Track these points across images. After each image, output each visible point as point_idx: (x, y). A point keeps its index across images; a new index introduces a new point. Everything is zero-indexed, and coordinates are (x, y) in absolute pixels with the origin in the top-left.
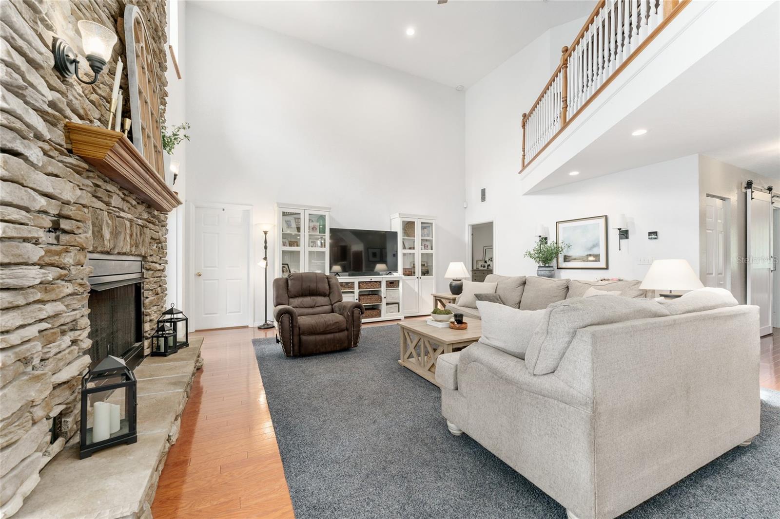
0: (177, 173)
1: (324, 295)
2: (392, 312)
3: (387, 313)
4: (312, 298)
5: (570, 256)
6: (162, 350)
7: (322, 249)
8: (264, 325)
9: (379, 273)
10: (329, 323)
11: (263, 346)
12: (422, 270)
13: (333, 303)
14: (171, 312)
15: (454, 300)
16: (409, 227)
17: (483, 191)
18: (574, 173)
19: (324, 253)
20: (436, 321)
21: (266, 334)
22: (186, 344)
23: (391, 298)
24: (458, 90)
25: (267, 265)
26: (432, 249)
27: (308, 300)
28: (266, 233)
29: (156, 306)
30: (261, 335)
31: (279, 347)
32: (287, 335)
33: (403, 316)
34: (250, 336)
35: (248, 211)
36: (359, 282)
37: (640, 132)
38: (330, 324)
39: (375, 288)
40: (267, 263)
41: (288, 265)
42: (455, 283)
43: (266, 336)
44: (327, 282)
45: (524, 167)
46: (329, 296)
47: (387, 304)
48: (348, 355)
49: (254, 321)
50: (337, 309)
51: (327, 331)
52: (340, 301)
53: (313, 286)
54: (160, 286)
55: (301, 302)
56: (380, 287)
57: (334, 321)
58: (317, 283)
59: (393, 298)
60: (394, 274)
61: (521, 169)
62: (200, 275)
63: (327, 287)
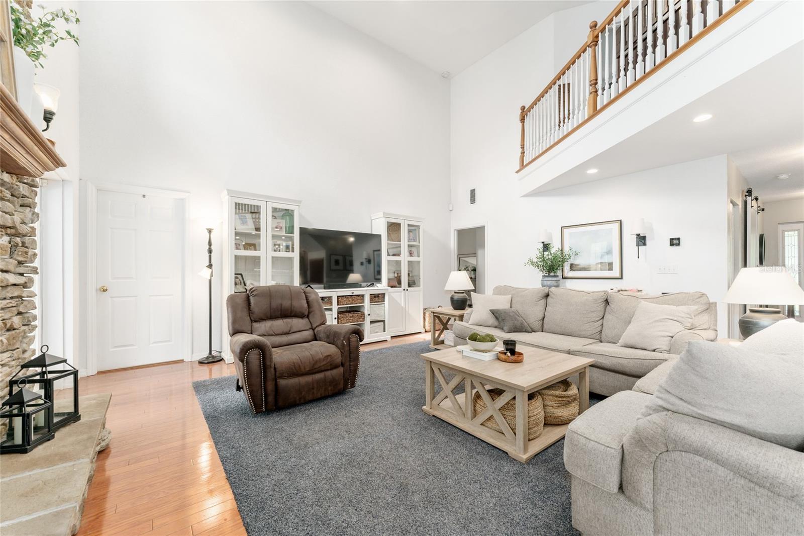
0: (54, 110)
1: (301, 316)
2: (377, 332)
3: (371, 334)
4: (285, 320)
5: (577, 265)
6: (18, 439)
7: (289, 254)
8: (207, 358)
9: (361, 285)
10: (317, 358)
11: (211, 395)
12: (408, 280)
13: (314, 326)
14: (40, 362)
15: (461, 318)
16: (393, 228)
17: (473, 193)
18: (592, 171)
19: (291, 259)
20: (476, 350)
21: (211, 371)
22: (74, 417)
23: (375, 316)
24: (444, 77)
25: (211, 276)
26: (419, 256)
27: (279, 324)
28: (210, 231)
29: (7, 351)
30: (204, 374)
31: (241, 398)
32: (256, 380)
33: (390, 336)
34: (186, 378)
35: (182, 200)
36: (338, 296)
37: (702, 118)
38: (320, 359)
39: (357, 304)
40: (212, 272)
41: (241, 275)
42: (457, 296)
43: (211, 374)
44: (305, 298)
45: (523, 166)
46: (308, 317)
47: (372, 322)
48: (345, 401)
49: (192, 353)
50: (322, 335)
51: (315, 369)
52: (323, 323)
53: (286, 303)
54: (20, 313)
55: (270, 327)
56: (363, 302)
57: (325, 355)
58: (291, 300)
59: (378, 314)
60: (378, 285)
61: (518, 168)
62: (105, 291)
63: (306, 305)
